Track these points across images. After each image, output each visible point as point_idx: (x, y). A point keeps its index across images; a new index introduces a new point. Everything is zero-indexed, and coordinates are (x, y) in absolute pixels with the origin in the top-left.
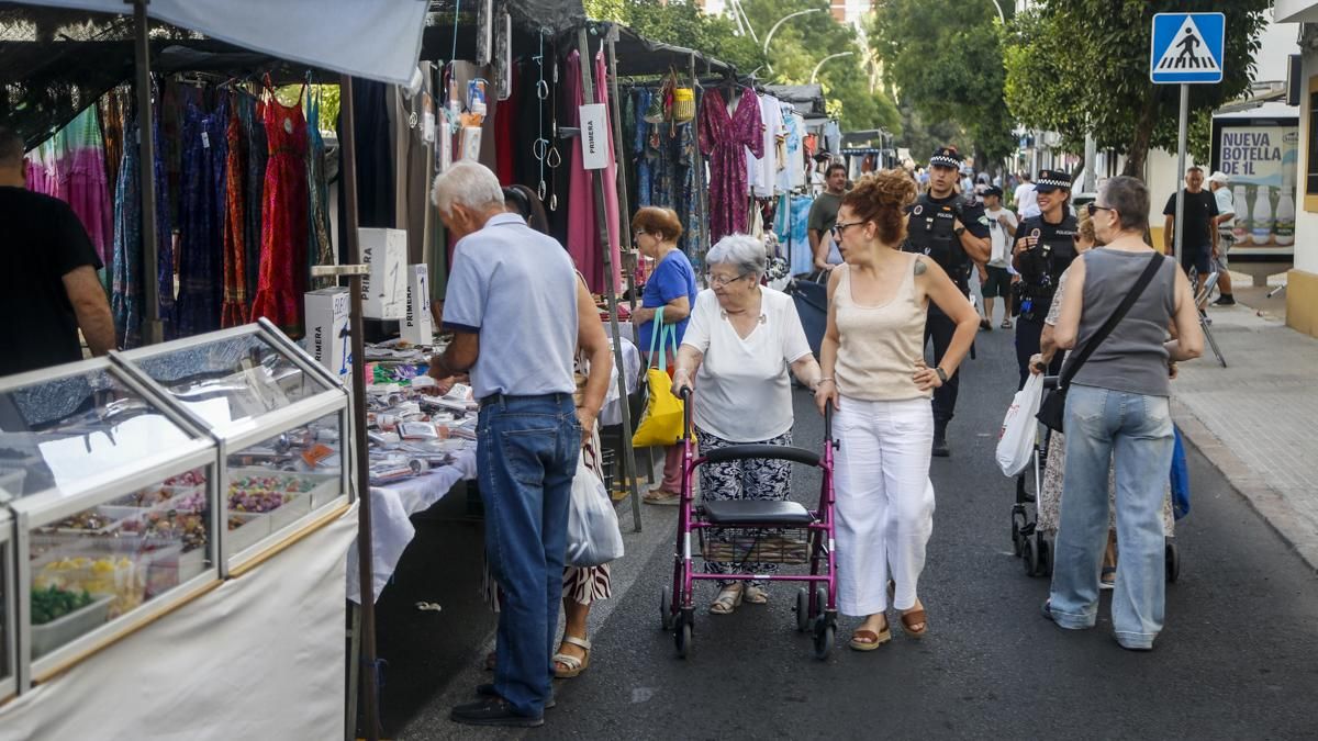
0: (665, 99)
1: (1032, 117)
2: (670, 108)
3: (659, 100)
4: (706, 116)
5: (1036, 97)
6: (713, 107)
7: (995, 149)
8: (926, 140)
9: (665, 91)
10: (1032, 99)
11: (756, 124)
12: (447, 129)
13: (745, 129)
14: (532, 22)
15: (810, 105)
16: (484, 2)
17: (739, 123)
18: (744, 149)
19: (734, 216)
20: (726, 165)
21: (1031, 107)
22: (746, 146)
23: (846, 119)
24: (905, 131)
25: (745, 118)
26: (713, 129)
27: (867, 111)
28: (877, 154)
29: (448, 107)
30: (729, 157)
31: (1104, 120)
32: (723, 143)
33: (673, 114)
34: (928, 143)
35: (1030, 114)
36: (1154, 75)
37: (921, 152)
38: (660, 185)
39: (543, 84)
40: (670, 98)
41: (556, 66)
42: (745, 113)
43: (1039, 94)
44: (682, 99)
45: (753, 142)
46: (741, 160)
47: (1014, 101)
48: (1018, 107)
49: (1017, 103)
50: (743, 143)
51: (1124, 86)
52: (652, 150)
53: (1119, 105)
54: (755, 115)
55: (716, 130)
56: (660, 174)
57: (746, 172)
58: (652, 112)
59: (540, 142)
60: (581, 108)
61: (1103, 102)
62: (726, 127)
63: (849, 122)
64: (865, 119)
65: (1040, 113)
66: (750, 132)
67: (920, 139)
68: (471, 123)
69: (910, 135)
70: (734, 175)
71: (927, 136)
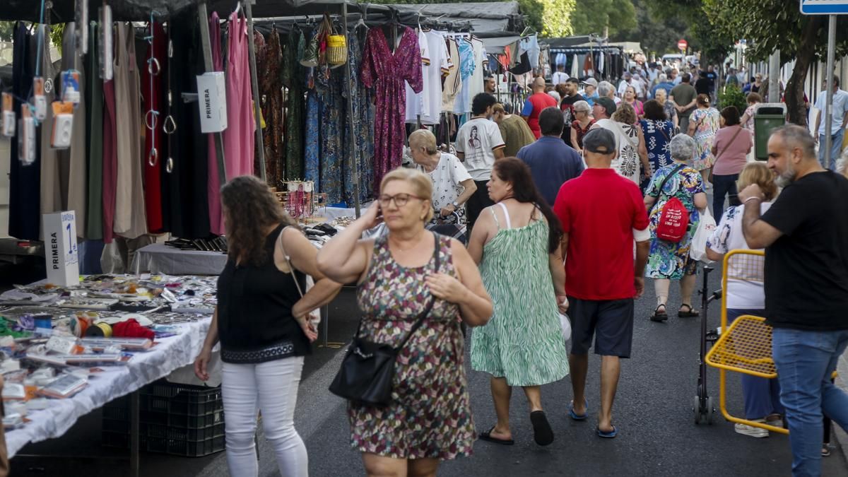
0: (319, 45)
1: (729, 27)
2: (324, 53)
3: (314, 45)
4: (370, 54)
5: (732, 8)
6: (376, 45)
7: (712, 48)
8: (661, 31)
9: (319, 38)
10: (728, 10)
11: (416, 61)
12: (29, 122)
13: (405, 66)
14: (140, 8)
15: (506, 22)
16: (80, 1)
17: (400, 60)
18: (404, 85)
19: (392, 146)
20: (387, 98)
21: (727, 17)
22: (406, 81)
23: (582, 13)
24: (640, 23)
25: (406, 55)
26: (376, 64)
27: (602, 6)
28: (599, 53)
29: (33, 104)
30: (390, 91)
31: (765, 45)
32: (386, 78)
33: (327, 58)
34: (664, 34)
35: (726, 24)
36: (803, 6)
37: (657, 42)
38: (329, 117)
39: (154, 63)
40: (324, 45)
41: (171, 42)
42: (406, 51)
43: (734, 5)
44: (335, 45)
45: (413, 78)
46: (401, 94)
47: (712, 11)
48: (716, 17)
49: (714, 13)
50: (403, 78)
51: (783, 13)
52: (321, 86)
53: (779, 31)
54: (415, 52)
55: (379, 66)
56: (328, 107)
57: (404, 105)
58: (307, 57)
59: (151, 114)
60: (198, 78)
61: (764, 28)
62: (388, 64)
63: (584, 16)
64: (600, 13)
65: (735, 24)
66: (410, 68)
67: (656, 30)
68: (64, 111)
69: (647, 27)
70: (394, 108)
71: (663, 27)
